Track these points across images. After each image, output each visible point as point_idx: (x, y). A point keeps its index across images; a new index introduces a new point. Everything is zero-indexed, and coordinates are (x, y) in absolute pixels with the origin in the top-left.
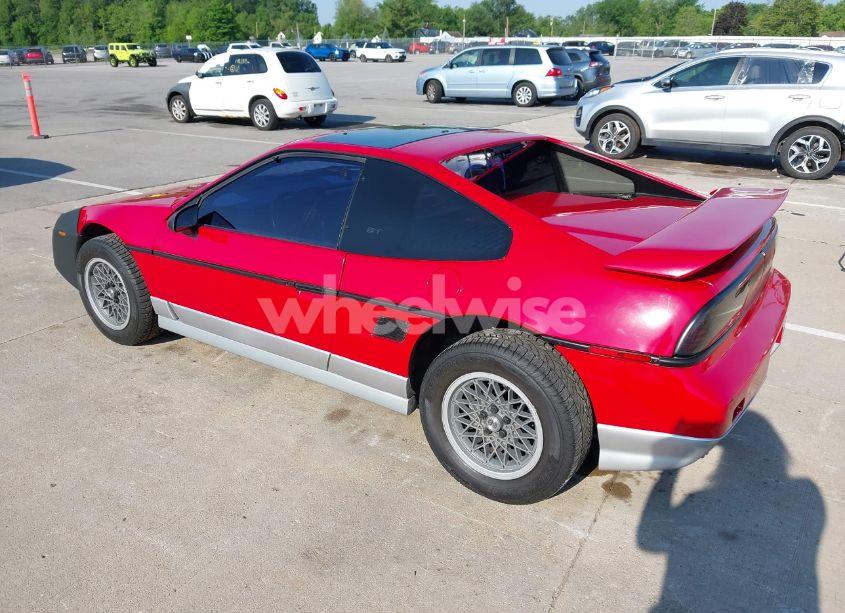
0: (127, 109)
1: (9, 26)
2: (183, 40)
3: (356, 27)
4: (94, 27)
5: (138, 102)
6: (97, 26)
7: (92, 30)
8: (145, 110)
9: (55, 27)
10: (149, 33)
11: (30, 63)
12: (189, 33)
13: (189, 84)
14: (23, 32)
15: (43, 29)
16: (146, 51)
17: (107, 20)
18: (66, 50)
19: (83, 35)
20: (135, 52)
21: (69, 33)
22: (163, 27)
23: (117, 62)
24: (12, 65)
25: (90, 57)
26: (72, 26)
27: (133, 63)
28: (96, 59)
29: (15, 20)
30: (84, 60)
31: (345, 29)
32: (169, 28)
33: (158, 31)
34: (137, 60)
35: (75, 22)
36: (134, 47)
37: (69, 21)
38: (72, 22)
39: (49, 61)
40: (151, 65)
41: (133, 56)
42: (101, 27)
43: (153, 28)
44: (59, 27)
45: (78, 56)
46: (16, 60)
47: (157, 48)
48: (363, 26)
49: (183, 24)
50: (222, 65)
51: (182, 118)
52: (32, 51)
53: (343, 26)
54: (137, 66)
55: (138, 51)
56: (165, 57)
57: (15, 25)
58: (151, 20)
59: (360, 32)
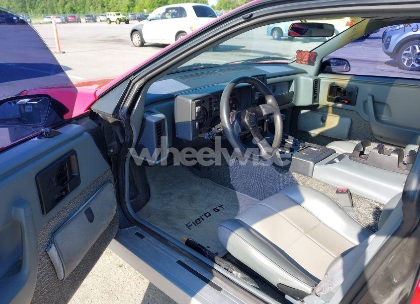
0: (111, 41)
1: (64, 7)
2: (142, 11)
3: (228, 6)
4: (102, 7)
5: (117, 38)
6: (103, 6)
7: (100, 8)
8: (119, 41)
9: (84, 7)
10: (127, 9)
11: (70, 22)
12: (145, 8)
13: (142, 25)
14: (70, 9)
15: (78, 8)
16: (124, 17)
17: (108, 4)
18: (87, 16)
19: (97, 10)
20: (119, 17)
21: (90, 10)
22: (134, 6)
23: (111, 22)
24: (62, 23)
25: (98, 20)
26: (92, 6)
27: (118, 22)
28: (101, 21)
29: (66, 4)
30: (95, 21)
31: (221, 7)
32: (136, 7)
33: (131, 8)
34: (120, 21)
35: (93, 4)
36: (119, 14)
37: (90, 4)
38: (92, 4)
39: (79, 21)
40: (126, 23)
41: (118, 19)
42: (105, 7)
43: (129, 7)
44: (85, 7)
45: (93, 19)
46: (64, 21)
47: (130, 16)
48: (231, 5)
49: (143, 5)
50: (161, 14)
51: (138, 44)
52: (71, 16)
53: (221, 5)
54: (120, 23)
55: (121, 17)
56: (134, 20)
57: (66, 6)
58: (128, 3)
59: (229, 8)
